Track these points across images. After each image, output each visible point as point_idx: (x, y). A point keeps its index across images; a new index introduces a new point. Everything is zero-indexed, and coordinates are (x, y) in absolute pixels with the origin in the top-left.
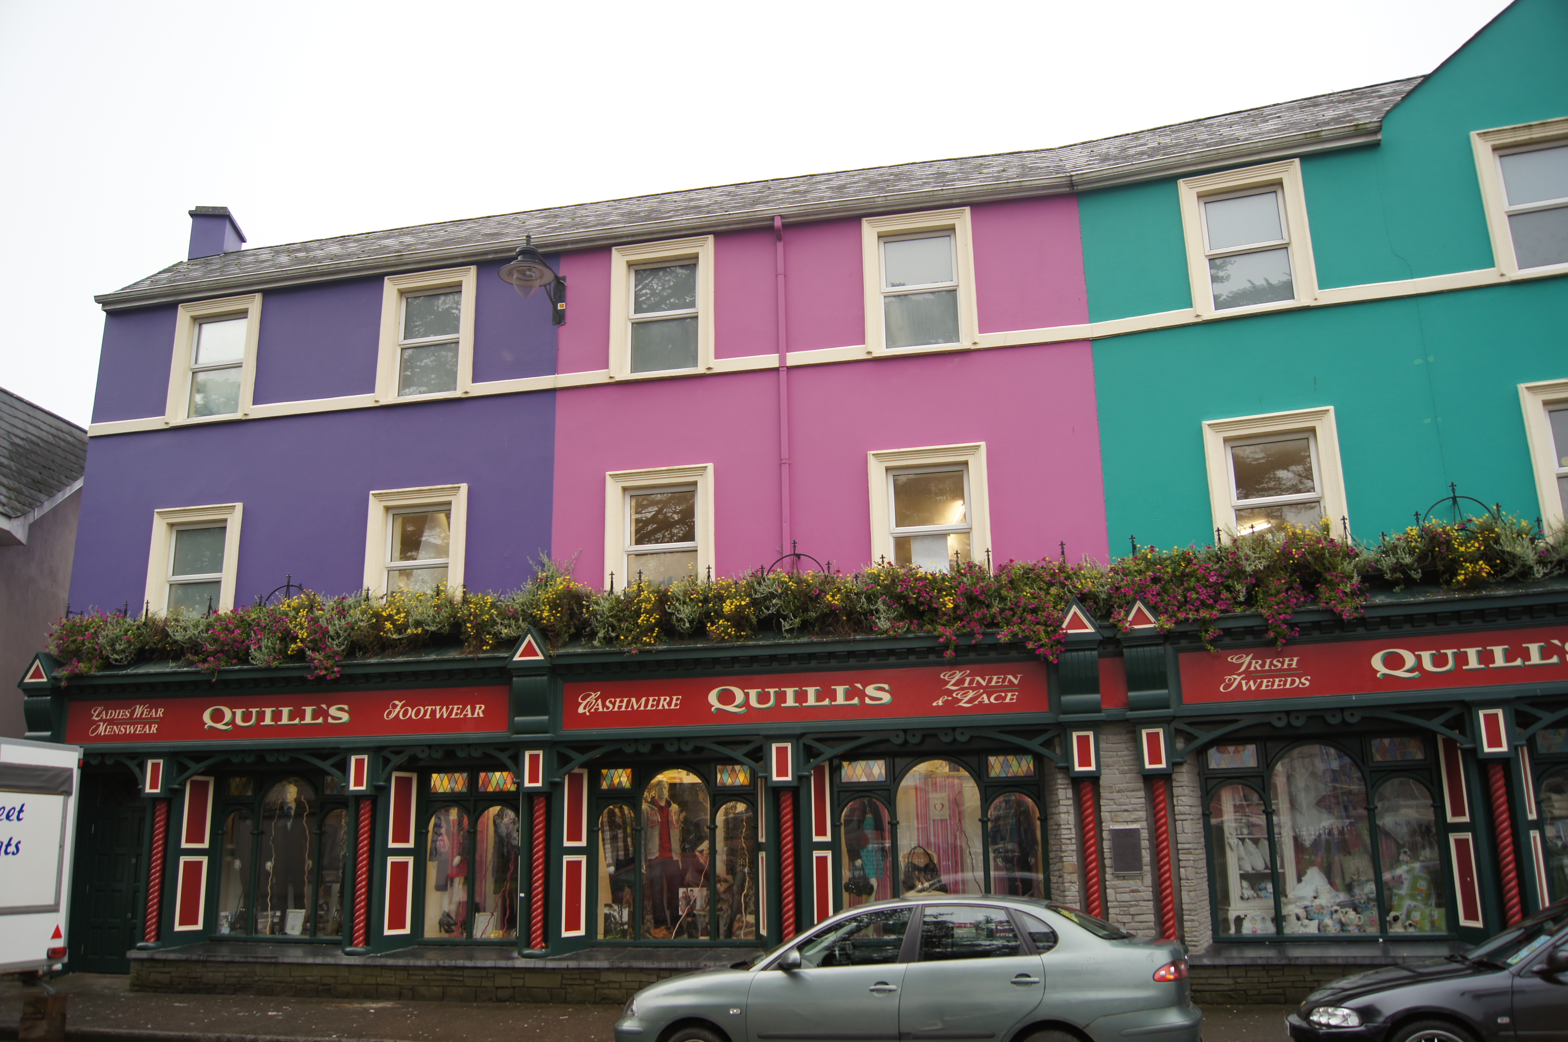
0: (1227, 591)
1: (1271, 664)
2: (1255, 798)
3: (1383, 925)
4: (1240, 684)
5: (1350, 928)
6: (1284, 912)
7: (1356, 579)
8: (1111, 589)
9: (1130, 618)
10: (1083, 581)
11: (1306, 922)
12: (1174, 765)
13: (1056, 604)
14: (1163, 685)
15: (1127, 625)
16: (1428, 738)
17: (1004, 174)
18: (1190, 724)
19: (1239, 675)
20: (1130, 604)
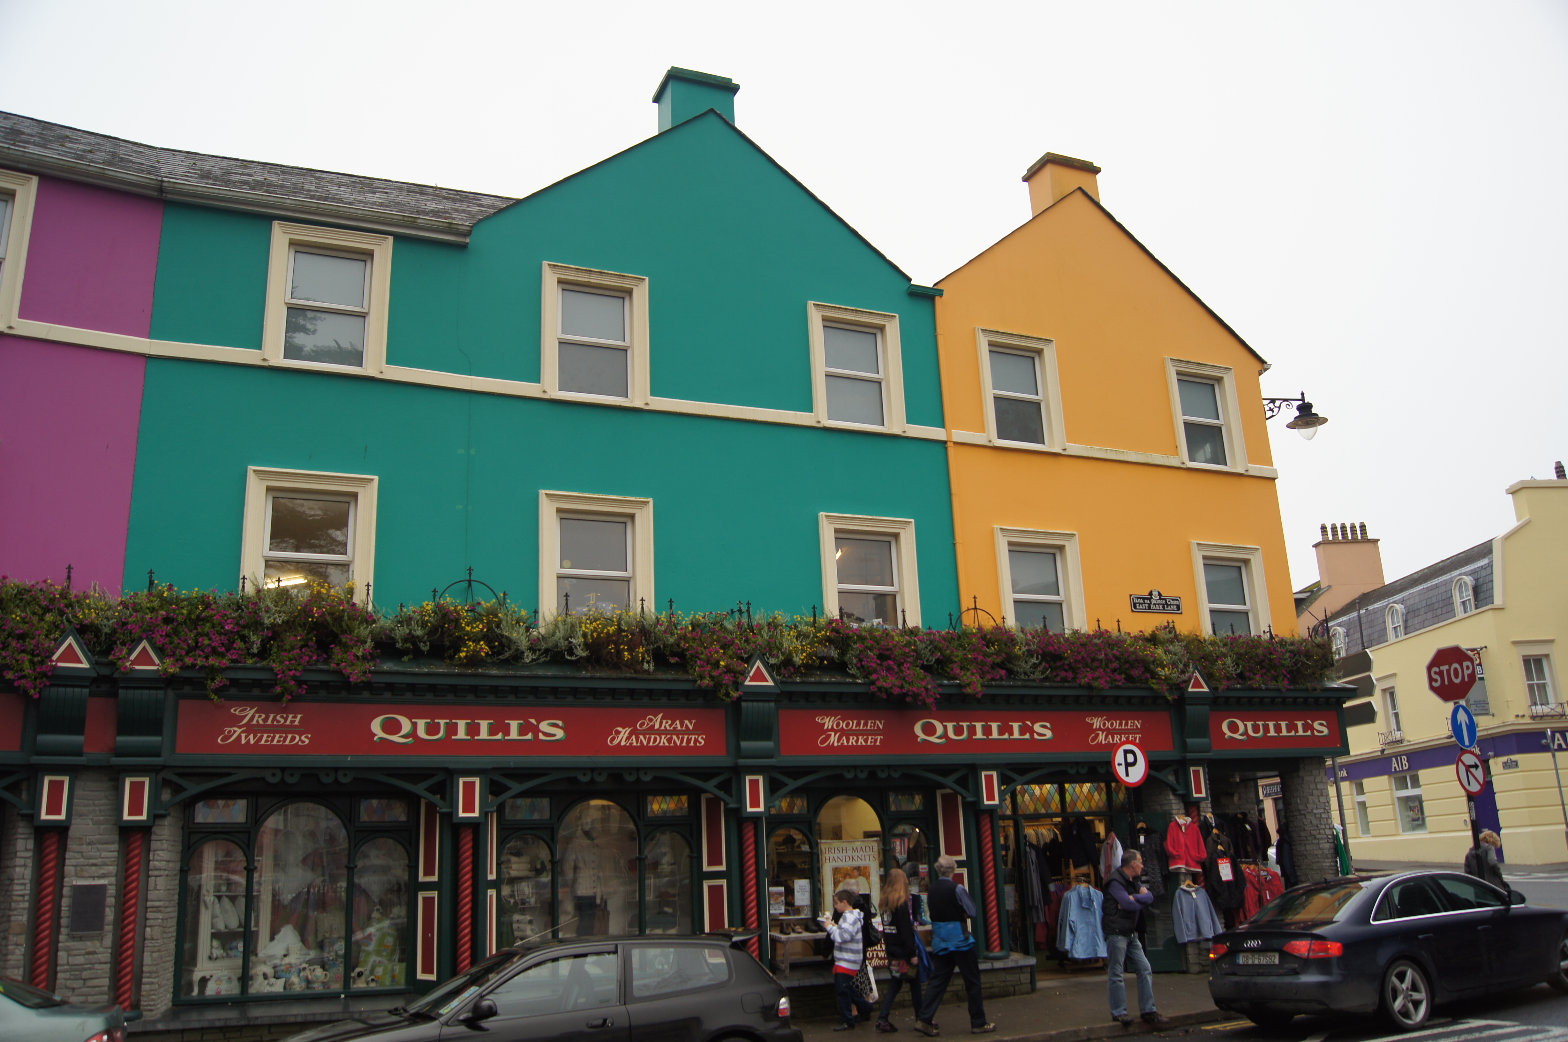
0: (242, 641)
1: (274, 719)
2: (239, 855)
3: (347, 980)
4: (239, 737)
5: (316, 985)
6: (252, 972)
7: (369, 644)
8: (117, 623)
9: (132, 657)
10: (87, 611)
11: (273, 980)
12: (156, 817)
13: (49, 632)
14: (158, 731)
15: (128, 664)
16: (413, 802)
17: (90, 156)
18: (180, 775)
19: (240, 727)
20: (136, 642)
